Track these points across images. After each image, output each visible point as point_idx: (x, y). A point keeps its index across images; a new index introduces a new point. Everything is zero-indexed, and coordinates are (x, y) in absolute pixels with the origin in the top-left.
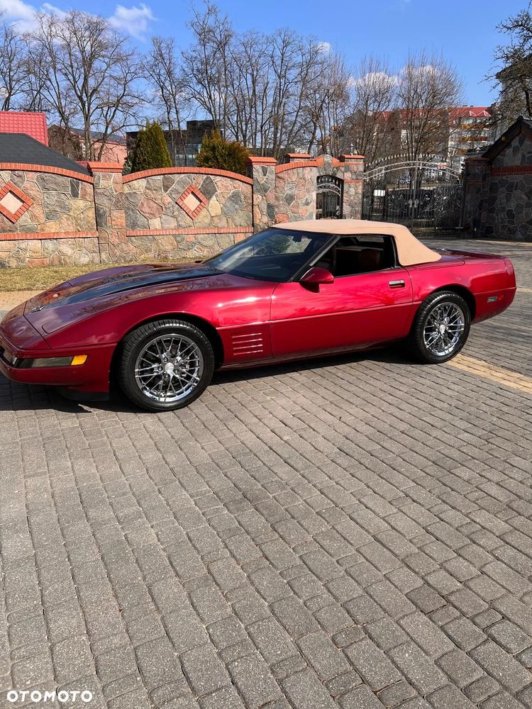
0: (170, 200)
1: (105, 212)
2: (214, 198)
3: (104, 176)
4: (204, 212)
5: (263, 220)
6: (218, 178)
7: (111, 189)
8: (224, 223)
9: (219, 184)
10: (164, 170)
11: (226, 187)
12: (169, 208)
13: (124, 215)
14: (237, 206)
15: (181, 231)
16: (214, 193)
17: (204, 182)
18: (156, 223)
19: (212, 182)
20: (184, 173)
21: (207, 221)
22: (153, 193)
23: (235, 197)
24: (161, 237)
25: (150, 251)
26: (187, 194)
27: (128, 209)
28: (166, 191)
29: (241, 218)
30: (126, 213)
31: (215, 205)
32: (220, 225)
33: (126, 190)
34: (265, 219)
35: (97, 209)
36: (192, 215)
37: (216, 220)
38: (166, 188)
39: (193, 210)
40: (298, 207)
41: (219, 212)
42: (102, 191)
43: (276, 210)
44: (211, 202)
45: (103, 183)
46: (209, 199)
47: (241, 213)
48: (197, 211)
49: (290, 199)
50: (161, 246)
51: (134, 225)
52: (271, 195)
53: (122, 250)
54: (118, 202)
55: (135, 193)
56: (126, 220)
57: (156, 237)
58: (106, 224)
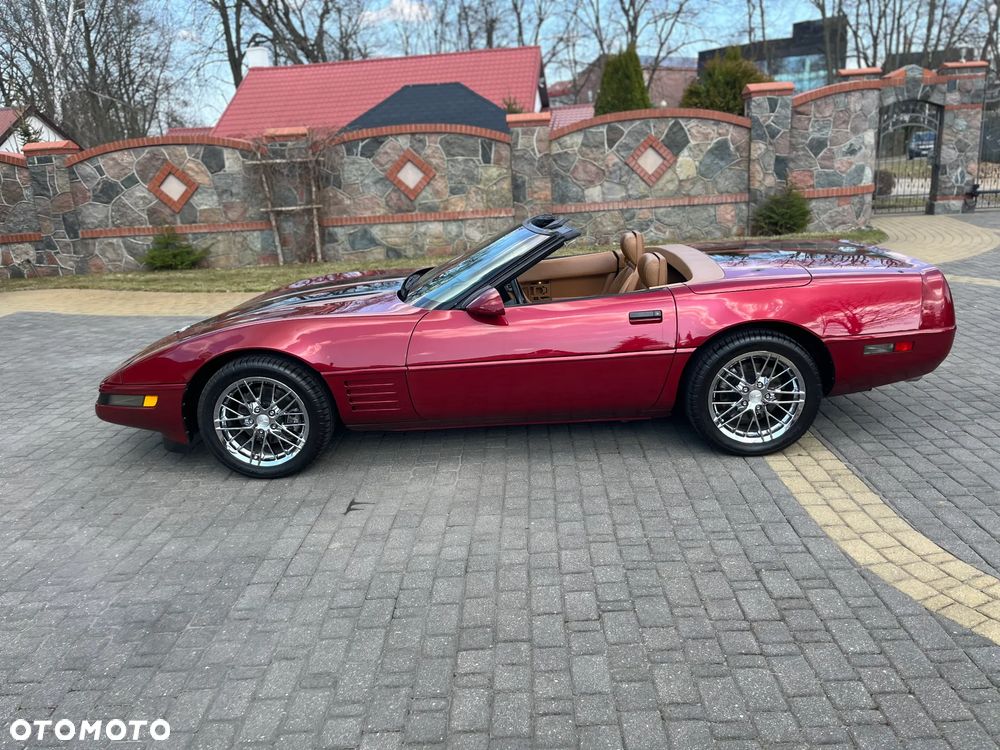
0: (616, 160)
1: (524, 182)
2: (685, 152)
3: (524, 133)
4: (668, 176)
5: (766, 181)
6: (693, 123)
7: (533, 150)
8: (698, 188)
9: (694, 131)
10: (610, 117)
11: (706, 136)
12: (615, 171)
13: (549, 185)
14: (722, 163)
15: (631, 204)
16: (685, 146)
17: (671, 129)
18: (594, 193)
19: (683, 129)
20: (639, 119)
21: (672, 187)
22: (592, 152)
23: (721, 150)
24: (601, 214)
25: (585, 234)
26: (643, 150)
27: (557, 175)
28: (610, 146)
29: (726, 180)
30: (553, 181)
31: (686, 164)
32: (692, 193)
33: (556, 149)
34: (771, 180)
35: (514, 179)
36: (651, 180)
37: (688, 186)
38: (611, 143)
39: (650, 173)
40: (831, 158)
41: (693, 172)
42: (521, 153)
43: (791, 165)
44: (680, 159)
45: (521, 142)
46: (677, 155)
47: (729, 174)
48: (659, 174)
49: (818, 146)
50: (600, 226)
51: (563, 199)
52: (782, 142)
54: (542, 167)
55: (566, 152)
56: (553, 191)
57: (593, 215)
58: (525, 198)
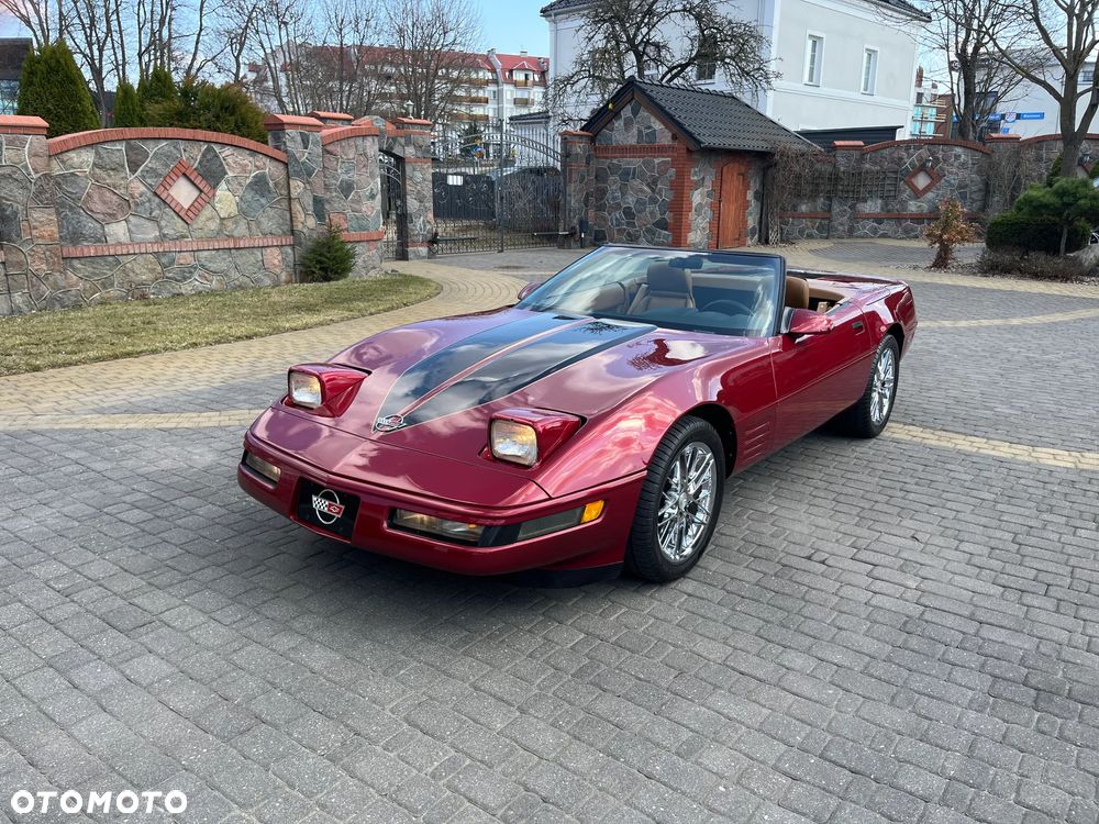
0: (143, 189)
1: (16, 213)
2: (223, 185)
3: (10, 143)
4: (208, 212)
5: (307, 223)
6: (228, 151)
7: (26, 167)
8: (241, 229)
9: (230, 160)
10: (130, 132)
11: (244, 168)
12: (143, 203)
13: (54, 217)
14: (263, 201)
15: (167, 246)
16: (222, 177)
17: (204, 155)
18: (118, 230)
19: (218, 157)
20: (165, 139)
21: (214, 225)
22: (109, 176)
23: (259, 184)
24: (131, 258)
25: (112, 285)
26: (175, 178)
27: (63, 205)
28: (133, 171)
29: (270, 220)
30: (58, 213)
31: (226, 199)
32: (236, 234)
33: (57, 169)
34: (312, 222)
36: (187, 216)
37: (229, 224)
38: (134, 167)
39: (186, 207)
40: (358, 201)
41: (234, 210)
43: (327, 206)
44: (218, 192)
45: (8, 155)
46: (214, 187)
47: (271, 212)
48: (195, 208)
49: (347, 188)
50: (131, 274)
51: (75, 237)
52: (318, 181)
53: (56, 286)
54: (41, 192)
55: (73, 174)
56: (60, 227)
57: (120, 258)
58: (19, 236)
